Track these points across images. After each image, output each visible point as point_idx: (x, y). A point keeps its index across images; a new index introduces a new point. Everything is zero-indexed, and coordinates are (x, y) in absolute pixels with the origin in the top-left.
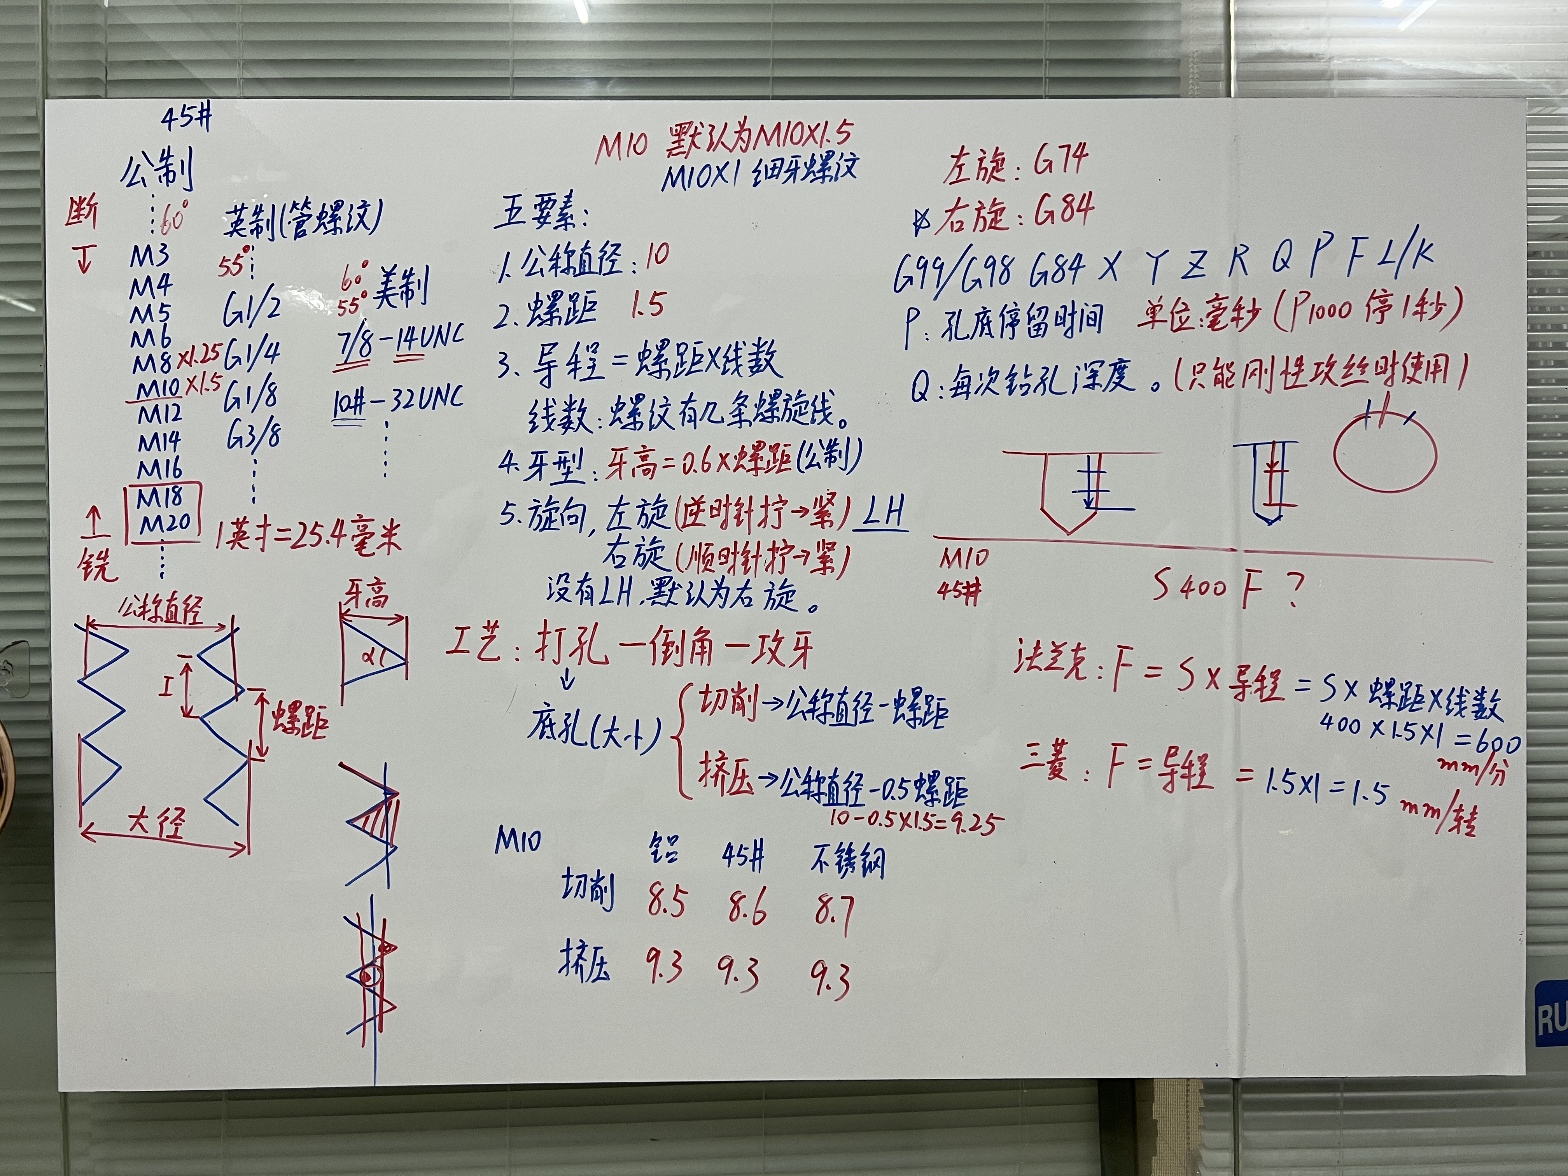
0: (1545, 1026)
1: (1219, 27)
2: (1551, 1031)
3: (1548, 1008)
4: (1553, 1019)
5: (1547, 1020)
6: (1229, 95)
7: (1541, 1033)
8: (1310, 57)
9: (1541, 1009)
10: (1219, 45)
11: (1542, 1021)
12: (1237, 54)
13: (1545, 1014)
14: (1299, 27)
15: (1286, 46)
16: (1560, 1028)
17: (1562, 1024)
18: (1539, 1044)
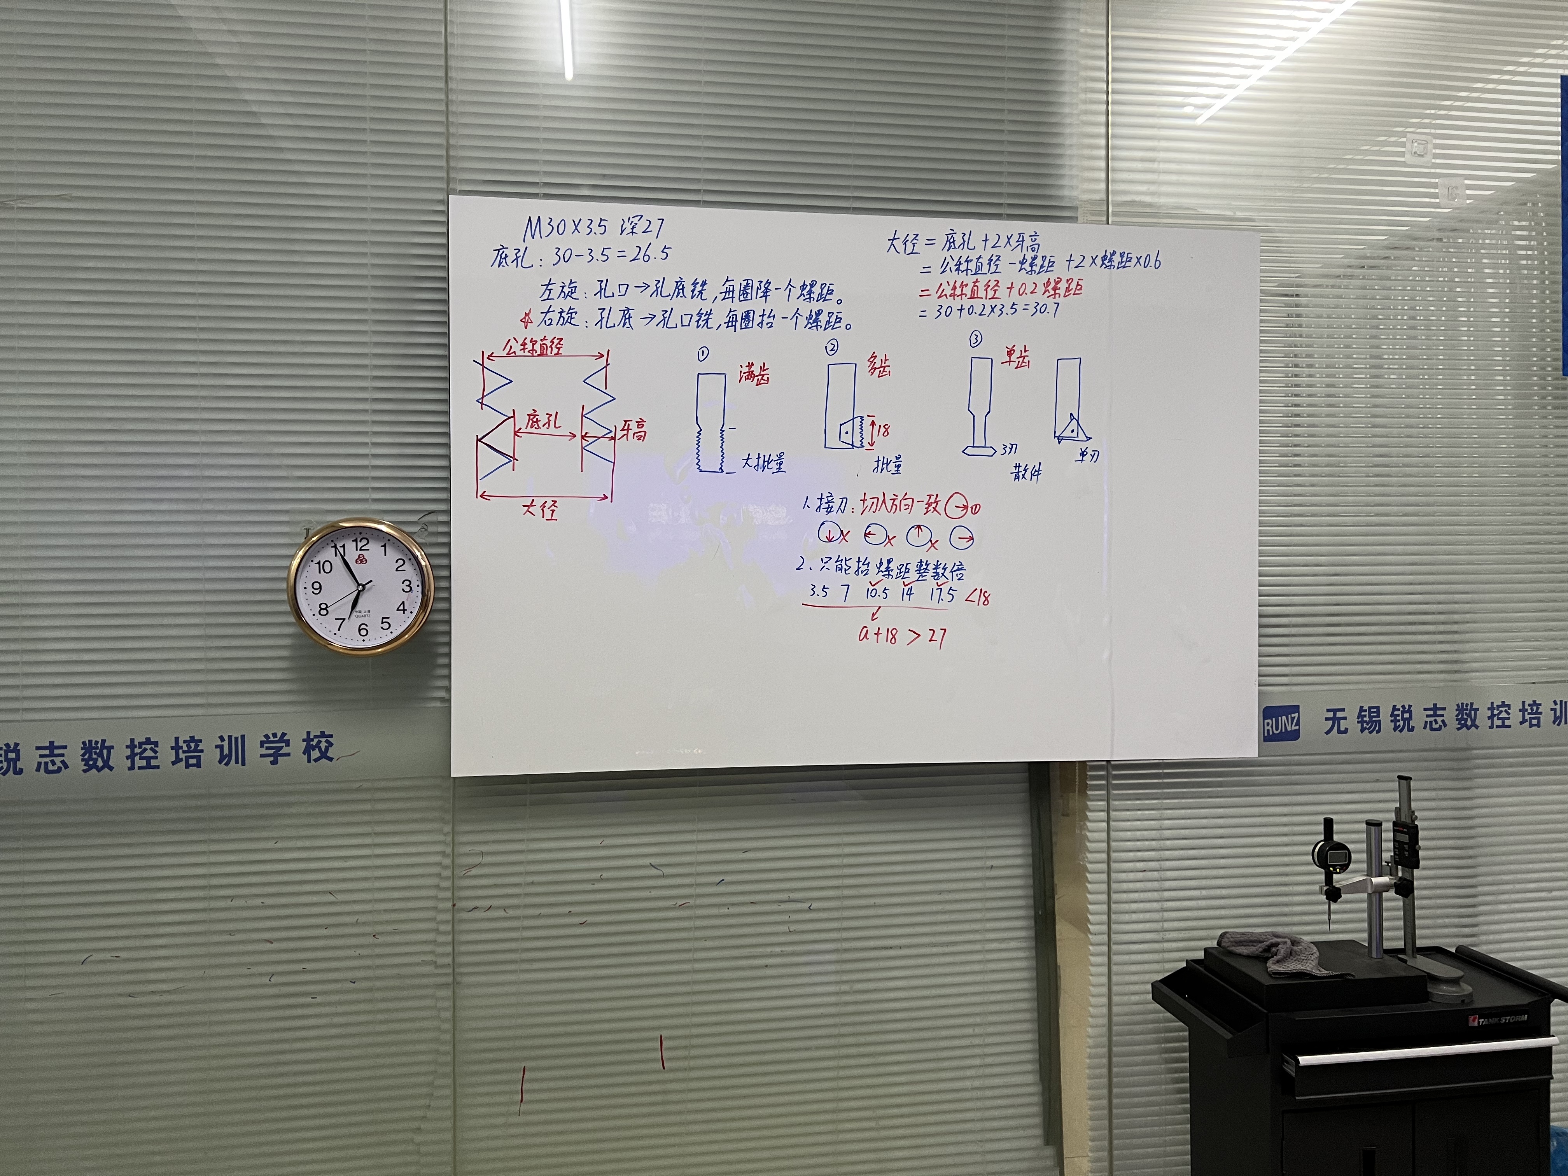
0: (1268, 730)
1: (1103, 186)
2: (1271, 733)
3: (1269, 721)
4: (1272, 727)
5: (1269, 728)
6: (1108, 224)
7: (1266, 735)
8: (1150, 205)
9: (1266, 721)
10: (1104, 196)
11: (1267, 728)
12: (1112, 201)
13: (1268, 724)
14: (1144, 188)
15: (1138, 198)
16: (1276, 732)
17: (1277, 729)
18: (1265, 740)
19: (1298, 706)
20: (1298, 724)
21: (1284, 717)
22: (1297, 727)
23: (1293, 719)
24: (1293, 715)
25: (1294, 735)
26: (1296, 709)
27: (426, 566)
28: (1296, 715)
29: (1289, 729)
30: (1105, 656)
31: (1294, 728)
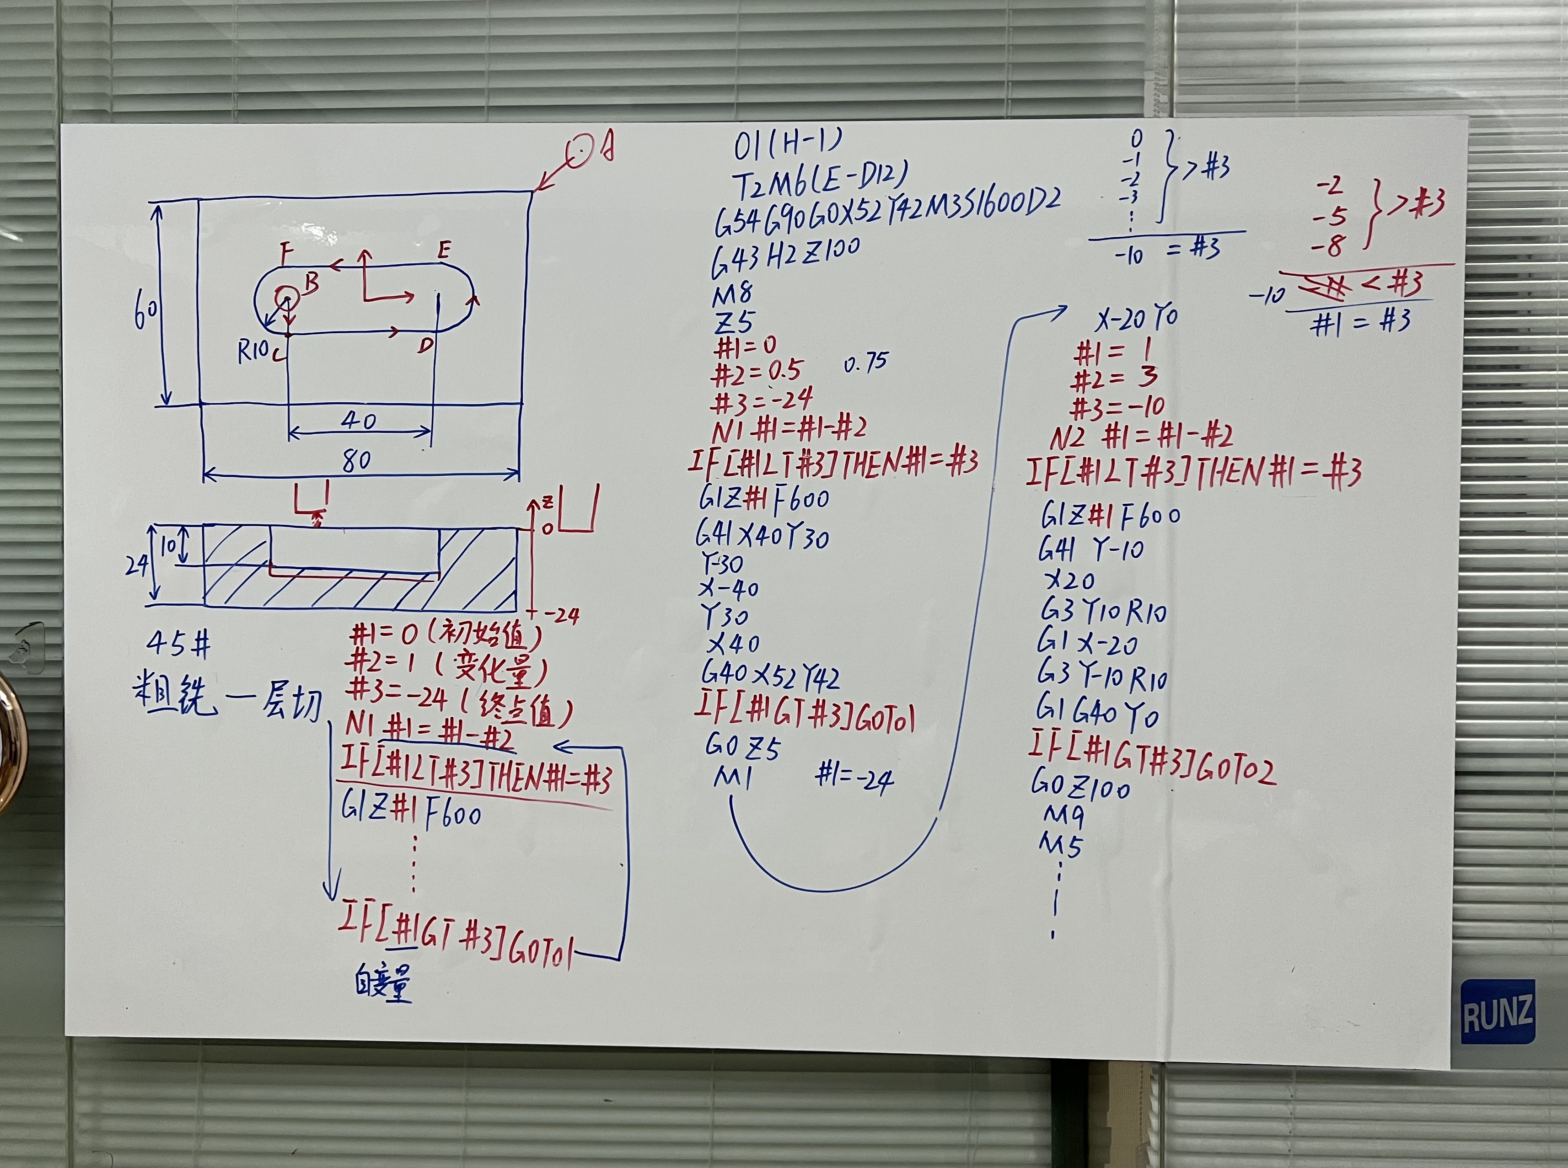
0: (1472, 1024)
2: (1477, 1029)
3: (1474, 1006)
4: (1479, 1017)
5: (1474, 1018)
6: (1172, 112)
7: (1467, 1031)
9: (1467, 1007)
11: (1468, 1018)
12: (1181, 63)
13: (1471, 1012)
16: (1486, 1027)
17: (1489, 1022)
18: (1464, 1042)
19: (1534, 980)
20: (1531, 1013)
21: (1504, 1001)
22: (1530, 1020)
23: (1521, 1005)
24: (1521, 998)
25: (1526, 1034)
26: (1528, 986)
27: (13, 711)
28: (1528, 998)
29: (1513, 1022)
30: (1158, 879)
31: (1523, 1021)
